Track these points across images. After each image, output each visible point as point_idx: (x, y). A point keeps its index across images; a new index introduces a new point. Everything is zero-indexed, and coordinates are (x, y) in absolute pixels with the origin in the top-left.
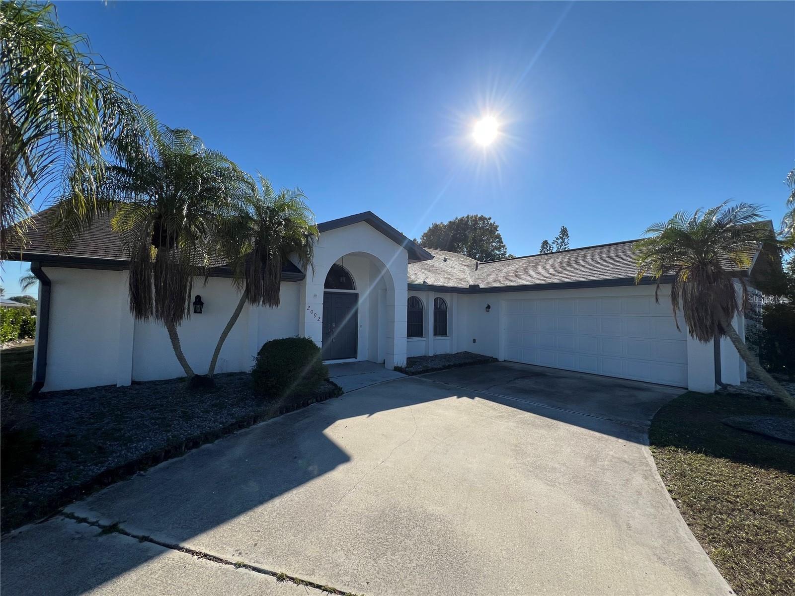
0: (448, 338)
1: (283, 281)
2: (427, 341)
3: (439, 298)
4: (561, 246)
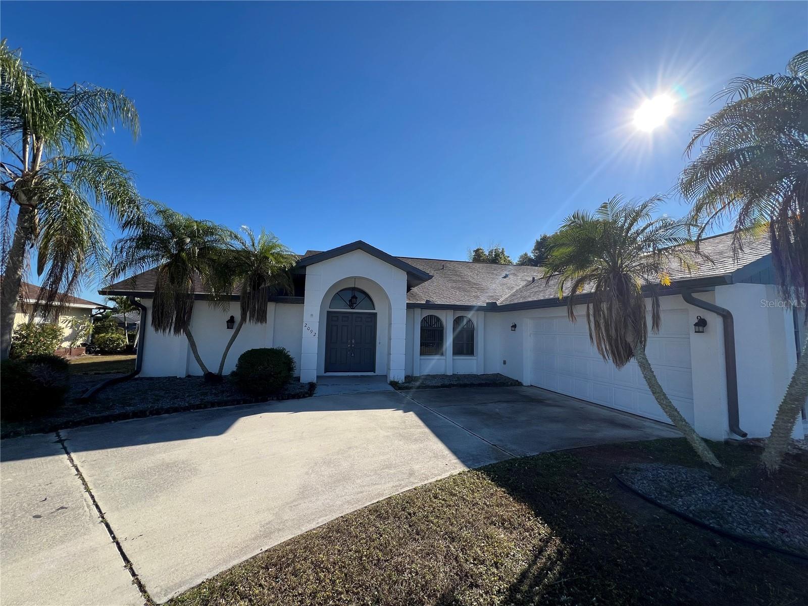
0: (473, 358)
2: (446, 360)
3: (463, 317)
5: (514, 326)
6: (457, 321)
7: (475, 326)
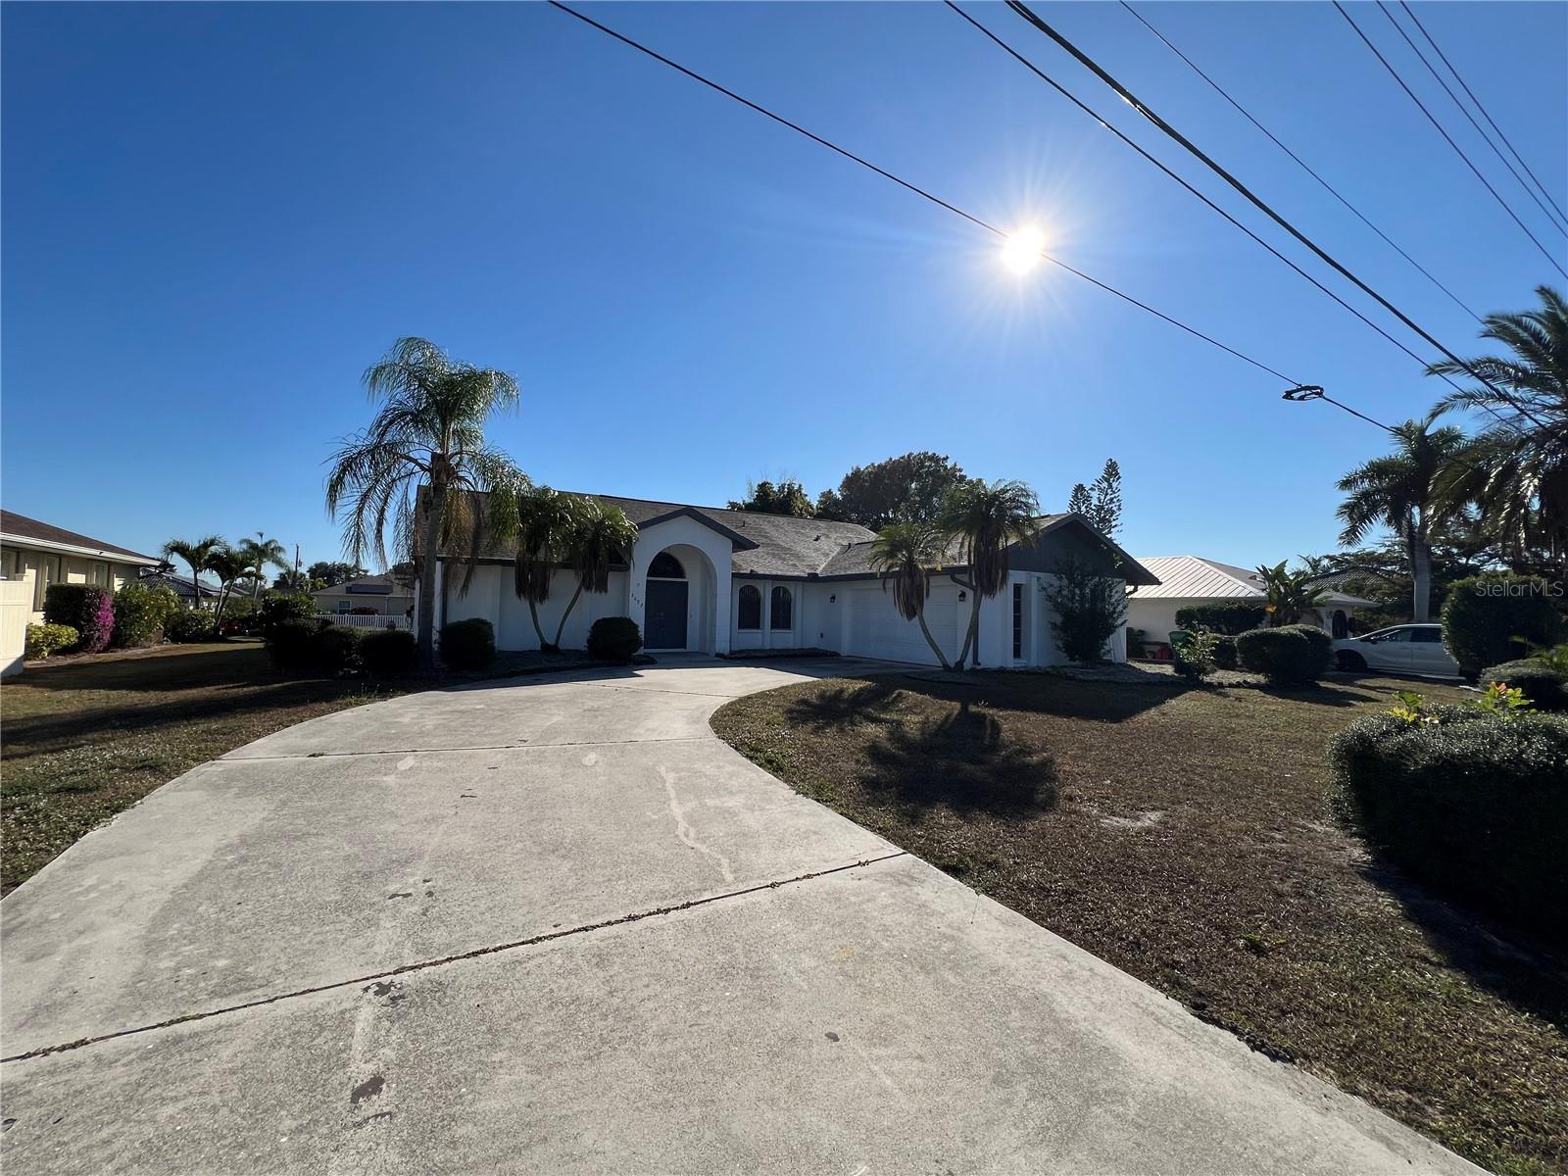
0: (790, 631)
1: (611, 570)
2: (763, 633)
3: (779, 588)
4: (1107, 494)
5: (833, 598)
6: (776, 592)
7: (793, 597)
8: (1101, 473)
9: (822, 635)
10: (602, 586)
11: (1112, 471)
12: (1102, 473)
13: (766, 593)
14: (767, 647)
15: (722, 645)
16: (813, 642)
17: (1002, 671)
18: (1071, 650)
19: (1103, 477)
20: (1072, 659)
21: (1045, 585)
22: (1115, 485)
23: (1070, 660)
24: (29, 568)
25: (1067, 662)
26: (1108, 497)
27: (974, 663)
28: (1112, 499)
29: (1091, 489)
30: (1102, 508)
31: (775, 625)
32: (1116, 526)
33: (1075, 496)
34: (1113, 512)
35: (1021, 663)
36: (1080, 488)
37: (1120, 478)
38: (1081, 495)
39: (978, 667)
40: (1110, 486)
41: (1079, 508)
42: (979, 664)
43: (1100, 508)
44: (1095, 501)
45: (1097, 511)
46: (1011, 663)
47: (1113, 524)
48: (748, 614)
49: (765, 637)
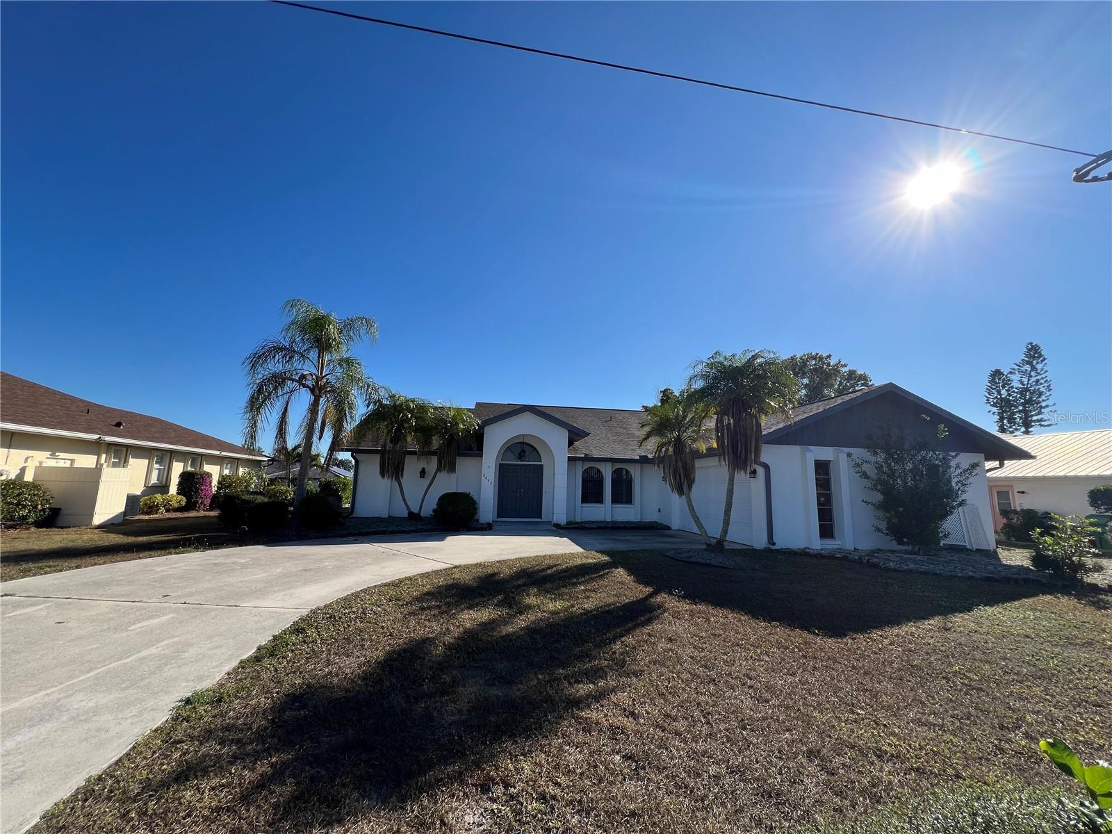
0: (632, 506)
2: (603, 507)
3: (622, 469)
4: (1030, 376)
6: (616, 472)
7: (633, 477)
8: (1021, 356)
9: (659, 511)
10: (452, 468)
11: (1034, 353)
12: (1023, 356)
13: (607, 472)
14: (609, 519)
15: (561, 517)
16: (652, 516)
17: (804, 554)
18: (897, 531)
19: (1023, 360)
20: (900, 542)
21: (859, 462)
22: (1039, 367)
23: (899, 544)
24: (132, 458)
25: (894, 545)
26: (1033, 379)
27: (769, 542)
28: (1037, 381)
29: (1011, 373)
30: (1027, 390)
31: (615, 500)
32: (1047, 406)
33: (993, 381)
34: (1041, 394)
35: (830, 545)
36: (997, 373)
37: (1044, 359)
38: (999, 379)
39: (773, 547)
40: (1033, 368)
41: (999, 392)
42: (774, 544)
43: (1023, 392)
44: (1016, 384)
45: (1021, 393)
46: (816, 543)
47: (1043, 404)
48: (591, 491)
49: (604, 511)
